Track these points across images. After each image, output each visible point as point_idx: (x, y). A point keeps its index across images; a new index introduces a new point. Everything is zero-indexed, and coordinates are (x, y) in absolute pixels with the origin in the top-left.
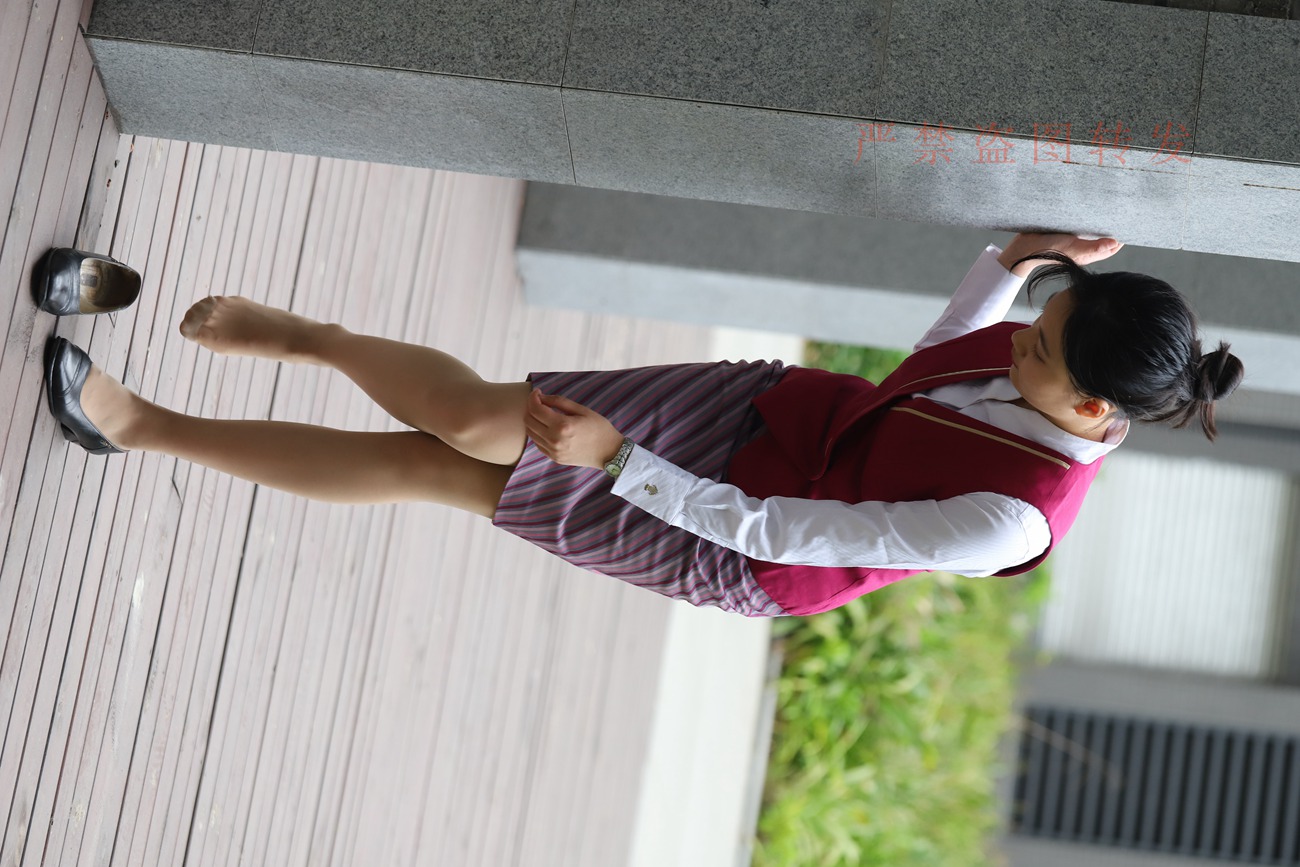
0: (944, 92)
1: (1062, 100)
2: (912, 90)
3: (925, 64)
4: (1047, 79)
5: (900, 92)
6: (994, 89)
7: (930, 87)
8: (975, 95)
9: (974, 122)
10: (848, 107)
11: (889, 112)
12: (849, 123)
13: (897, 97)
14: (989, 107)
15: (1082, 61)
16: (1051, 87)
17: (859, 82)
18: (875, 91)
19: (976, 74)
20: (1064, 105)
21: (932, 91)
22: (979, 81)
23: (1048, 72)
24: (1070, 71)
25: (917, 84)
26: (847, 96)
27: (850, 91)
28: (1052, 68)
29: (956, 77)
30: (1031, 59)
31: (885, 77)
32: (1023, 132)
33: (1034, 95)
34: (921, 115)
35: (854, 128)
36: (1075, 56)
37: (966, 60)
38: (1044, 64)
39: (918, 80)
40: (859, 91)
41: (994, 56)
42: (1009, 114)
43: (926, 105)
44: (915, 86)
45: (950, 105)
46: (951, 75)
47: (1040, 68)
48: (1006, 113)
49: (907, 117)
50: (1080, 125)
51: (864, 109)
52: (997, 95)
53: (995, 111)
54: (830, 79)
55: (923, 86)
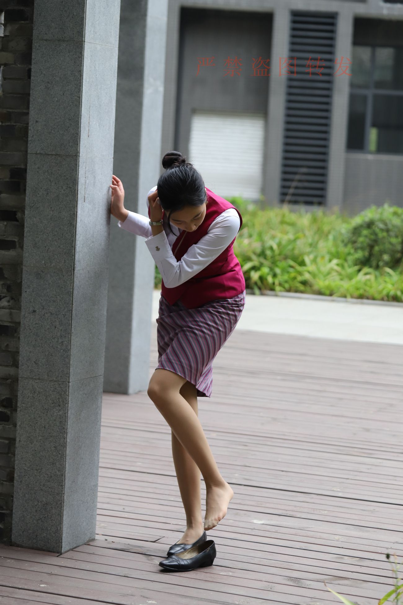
0: (62, 246)
1: (62, 204)
2: (62, 257)
3: (52, 253)
4: (55, 209)
5: (63, 261)
6: (60, 228)
7: (61, 251)
8: (62, 235)
9: (72, 234)
10: (69, 280)
11: (70, 265)
12: (75, 279)
13: (65, 262)
14: (66, 229)
15: (48, 197)
16: (58, 208)
17: (60, 276)
18: (63, 270)
19: (55, 235)
20: (64, 203)
21: (62, 250)
22: (57, 234)
23: (53, 209)
24: (52, 202)
25: (60, 255)
26: (66, 280)
27: (64, 279)
28: (51, 208)
29: (57, 242)
30: (48, 215)
31: (58, 267)
32: (75, 217)
33: (61, 214)
34: (71, 254)
35: (77, 277)
36: (46, 200)
37: (50, 239)
38: (50, 211)
39: (58, 255)
40: (64, 276)
41: (48, 229)
42: (68, 222)
43: (67, 252)
44: (61, 256)
45: (67, 243)
46: (56, 244)
47: (51, 212)
48: (68, 223)
49: (71, 258)
50: (71, 197)
51: (70, 274)
52: (62, 227)
53: (68, 227)
54: (60, 287)
55: (60, 253)
